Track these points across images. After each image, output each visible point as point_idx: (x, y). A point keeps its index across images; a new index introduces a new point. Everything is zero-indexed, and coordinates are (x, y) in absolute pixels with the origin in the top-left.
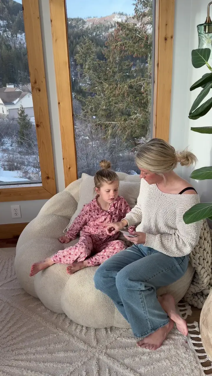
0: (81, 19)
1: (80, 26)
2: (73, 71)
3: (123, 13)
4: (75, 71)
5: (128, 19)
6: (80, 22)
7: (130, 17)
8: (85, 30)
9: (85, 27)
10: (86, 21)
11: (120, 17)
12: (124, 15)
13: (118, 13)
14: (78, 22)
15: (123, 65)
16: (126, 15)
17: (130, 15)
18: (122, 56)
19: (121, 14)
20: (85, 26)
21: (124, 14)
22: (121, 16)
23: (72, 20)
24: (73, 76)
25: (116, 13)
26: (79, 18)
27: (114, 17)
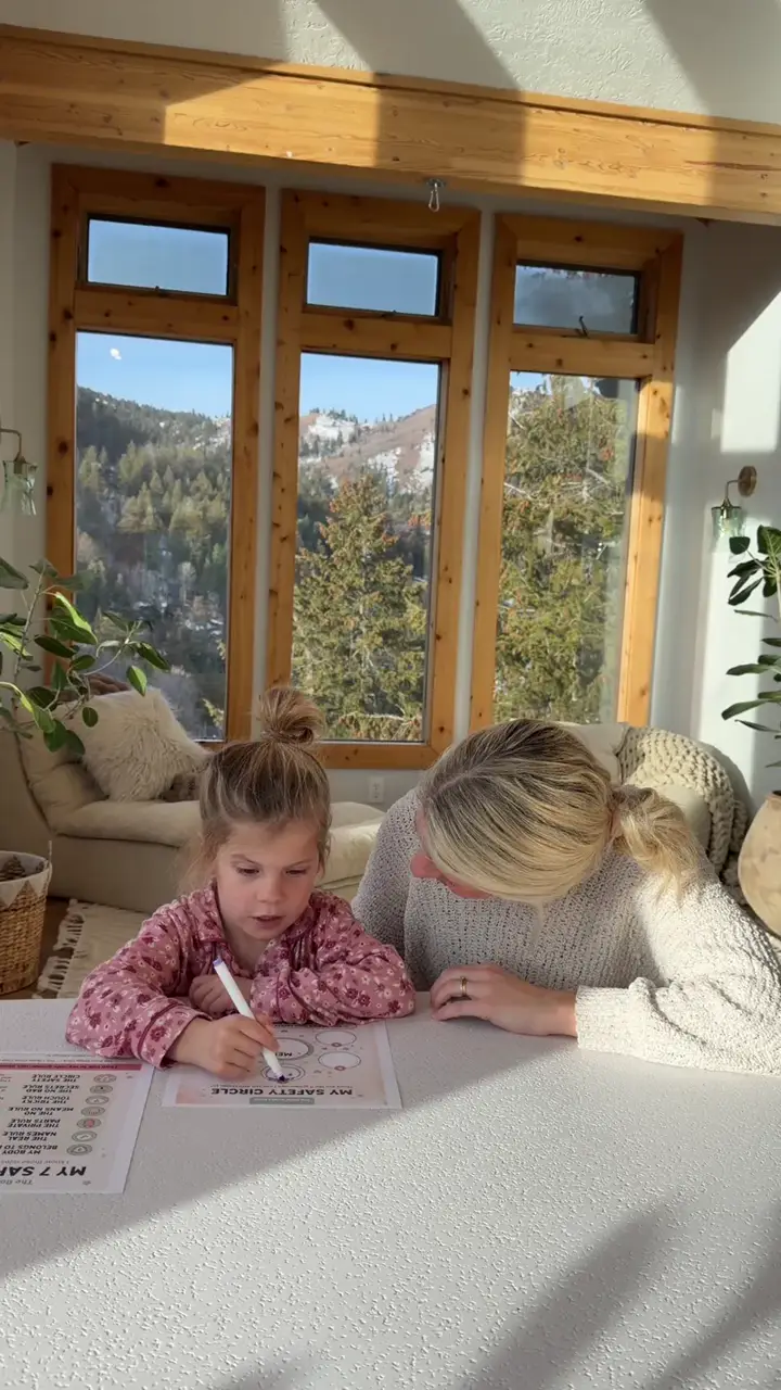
0: (202, 418)
1: (197, 439)
2: (166, 580)
3: (343, 412)
4: (171, 581)
5: (360, 432)
6: (198, 426)
7: (367, 428)
8: (214, 451)
9: (216, 445)
10: (219, 425)
11: (334, 425)
12: (346, 420)
13: (328, 412)
14: (191, 426)
15: (382, 571)
16: (354, 419)
17: (366, 422)
18: (380, 547)
19: (339, 416)
20: (216, 440)
21: (347, 416)
22: (338, 423)
23: (173, 416)
24: (164, 595)
25: (321, 412)
26: (196, 413)
27: (314, 423)
